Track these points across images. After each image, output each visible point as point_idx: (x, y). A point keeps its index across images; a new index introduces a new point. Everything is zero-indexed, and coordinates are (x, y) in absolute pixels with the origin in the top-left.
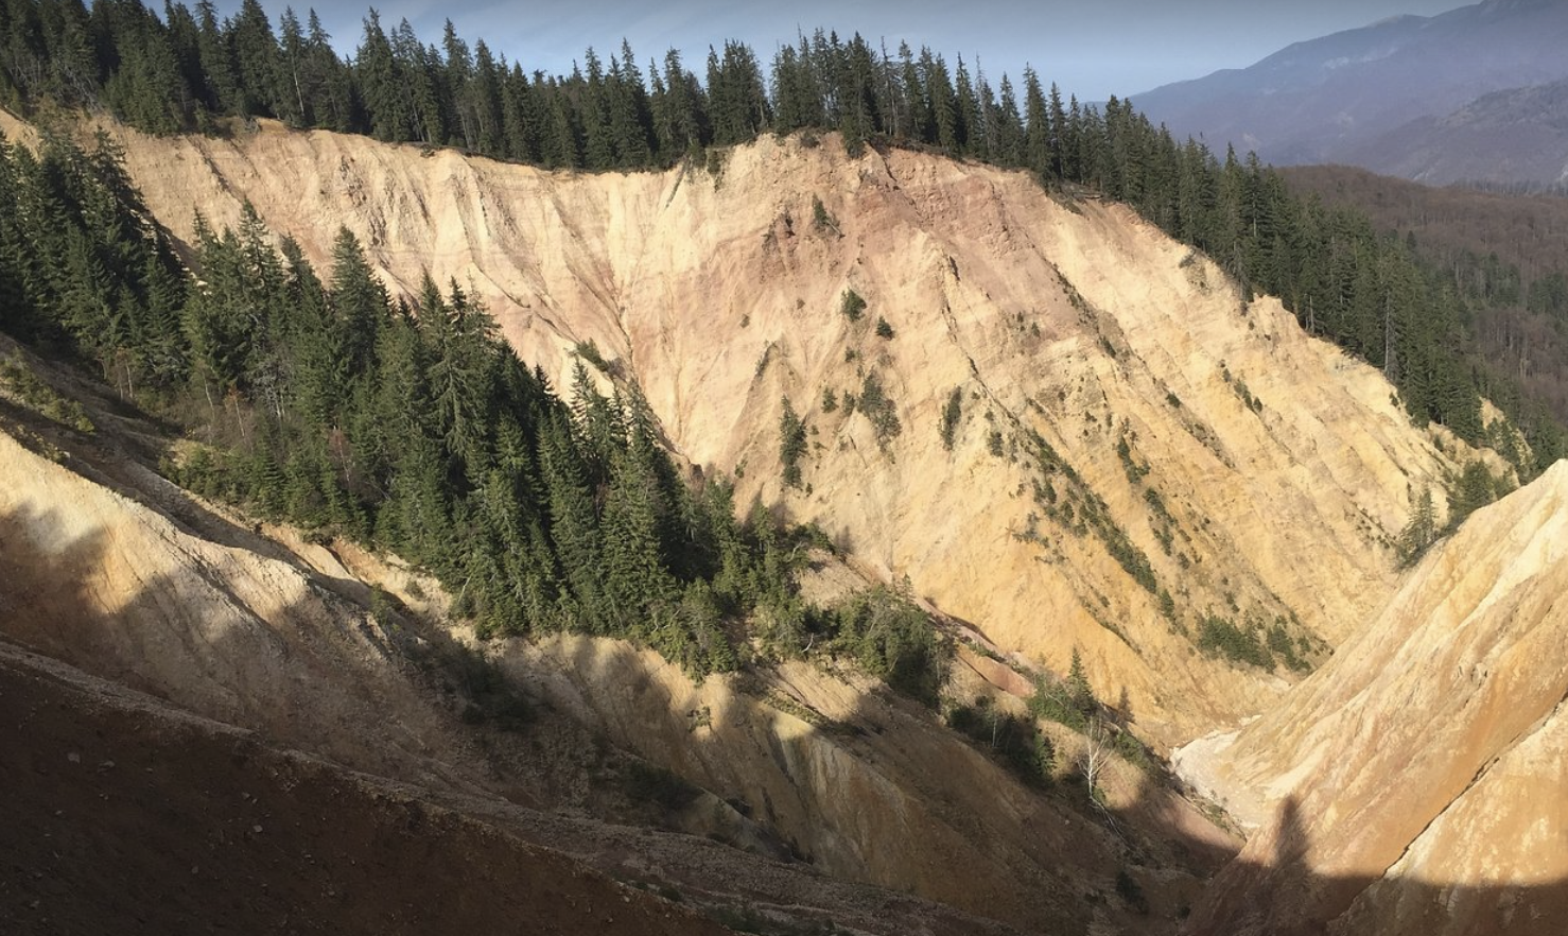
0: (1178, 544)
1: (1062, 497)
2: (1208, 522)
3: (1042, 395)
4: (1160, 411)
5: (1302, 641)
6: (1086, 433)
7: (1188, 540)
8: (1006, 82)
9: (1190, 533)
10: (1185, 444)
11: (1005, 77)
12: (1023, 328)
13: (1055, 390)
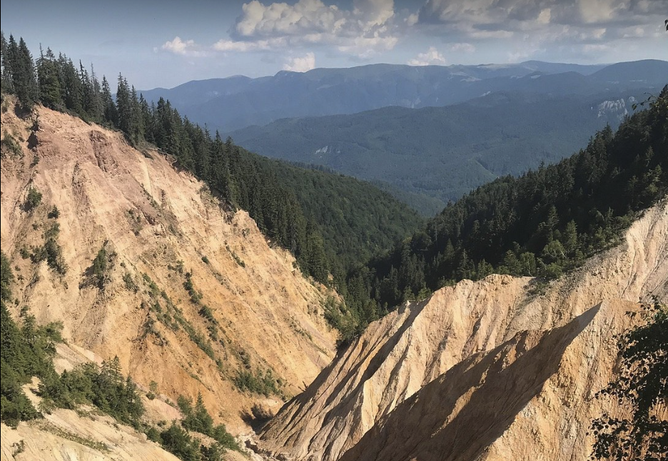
0: (220, 335)
1: (164, 311)
2: (231, 322)
3: (145, 254)
4: (199, 265)
5: (278, 381)
6: (169, 276)
7: (224, 332)
8: (105, 81)
9: (225, 328)
10: (214, 282)
11: (104, 78)
12: (133, 218)
13: (152, 251)
